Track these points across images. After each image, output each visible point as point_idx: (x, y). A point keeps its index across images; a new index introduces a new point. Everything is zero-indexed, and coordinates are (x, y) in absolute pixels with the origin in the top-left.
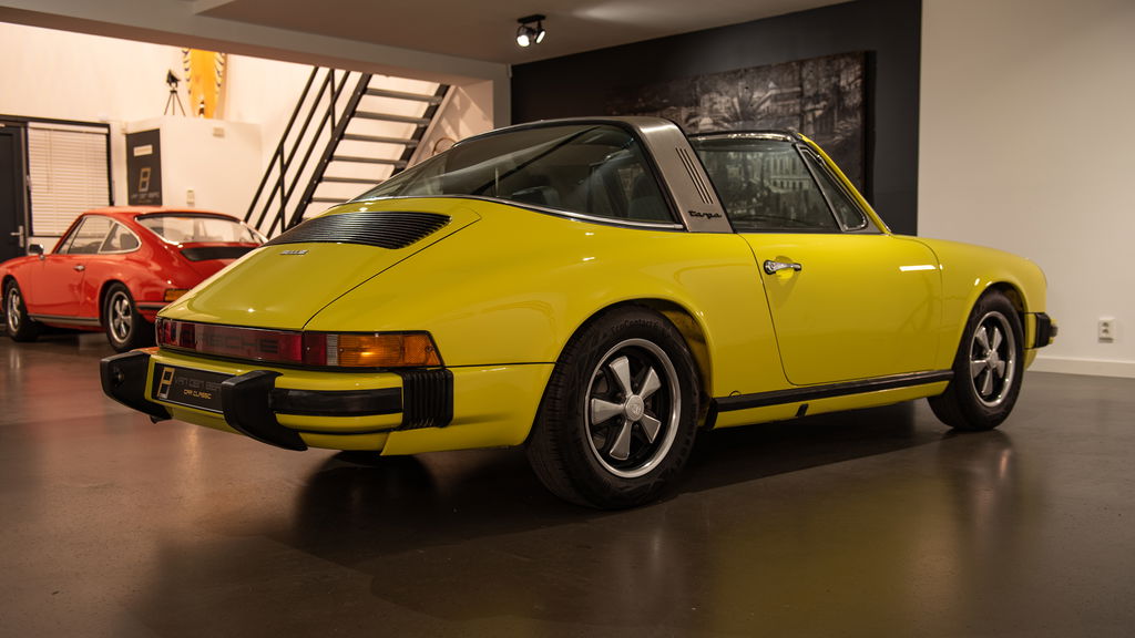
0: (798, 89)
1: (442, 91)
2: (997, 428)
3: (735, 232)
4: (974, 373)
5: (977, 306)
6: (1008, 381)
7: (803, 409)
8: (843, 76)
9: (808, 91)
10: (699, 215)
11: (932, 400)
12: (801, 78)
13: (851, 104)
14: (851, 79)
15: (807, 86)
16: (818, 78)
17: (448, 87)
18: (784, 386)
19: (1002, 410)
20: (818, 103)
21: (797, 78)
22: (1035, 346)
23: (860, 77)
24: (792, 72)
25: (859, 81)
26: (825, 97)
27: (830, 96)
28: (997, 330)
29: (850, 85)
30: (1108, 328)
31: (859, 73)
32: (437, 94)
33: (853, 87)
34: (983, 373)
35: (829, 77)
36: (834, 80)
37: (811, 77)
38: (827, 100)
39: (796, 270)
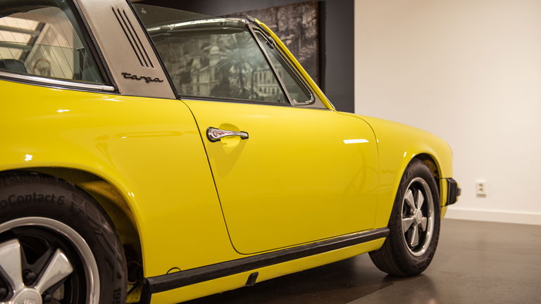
0: (275, 26)
1: (40, 27)
2: (423, 273)
3: (178, 98)
4: (405, 228)
5: (405, 173)
6: (430, 234)
7: (254, 277)
8: (304, 17)
9: (282, 27)
10: (134, 77)
11: (372, 254)
12: (277, 19)
13: (310, 36)
14: (309, 19)
15: (281, 24)
16: (288, 19)
17: (44, 25)
18: (230, 256)
19: (426, 258)
20: (288, 35)
21: (274, 19)
22: (447, 204)
23: (315, 18)
24: (271, 15)
25: (314, 21)
26: (293, 32)
27: (296, 31)
28: (420, 192)
29: (308, 23)
30: (483, 188)
31: (314, 15)
32: (37, 29)
33: (311, 24)
34: (411, 228)
35: (295, 18)
36: (298, 20)
37: (283, 18)
38: (294, 33)
39: (243, 138)
